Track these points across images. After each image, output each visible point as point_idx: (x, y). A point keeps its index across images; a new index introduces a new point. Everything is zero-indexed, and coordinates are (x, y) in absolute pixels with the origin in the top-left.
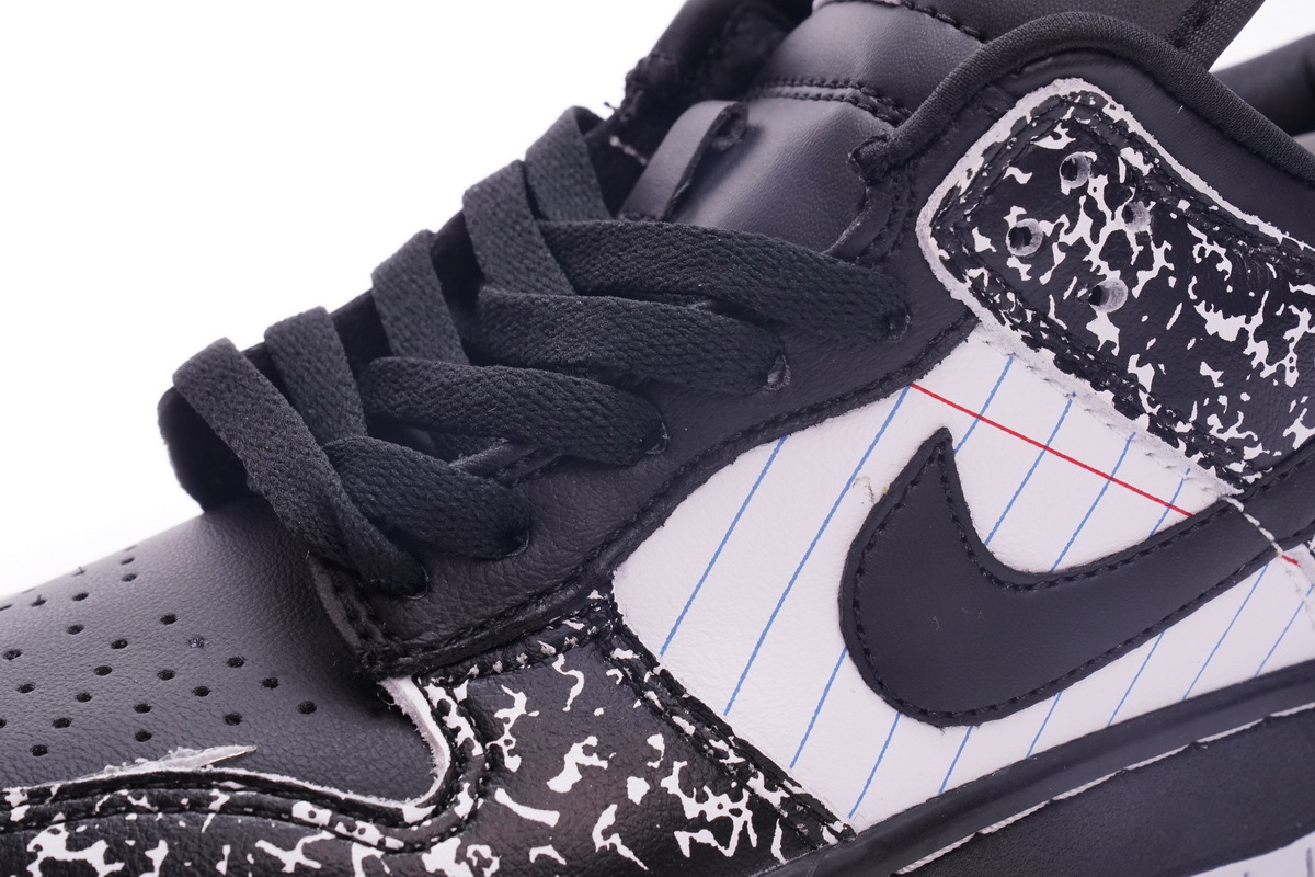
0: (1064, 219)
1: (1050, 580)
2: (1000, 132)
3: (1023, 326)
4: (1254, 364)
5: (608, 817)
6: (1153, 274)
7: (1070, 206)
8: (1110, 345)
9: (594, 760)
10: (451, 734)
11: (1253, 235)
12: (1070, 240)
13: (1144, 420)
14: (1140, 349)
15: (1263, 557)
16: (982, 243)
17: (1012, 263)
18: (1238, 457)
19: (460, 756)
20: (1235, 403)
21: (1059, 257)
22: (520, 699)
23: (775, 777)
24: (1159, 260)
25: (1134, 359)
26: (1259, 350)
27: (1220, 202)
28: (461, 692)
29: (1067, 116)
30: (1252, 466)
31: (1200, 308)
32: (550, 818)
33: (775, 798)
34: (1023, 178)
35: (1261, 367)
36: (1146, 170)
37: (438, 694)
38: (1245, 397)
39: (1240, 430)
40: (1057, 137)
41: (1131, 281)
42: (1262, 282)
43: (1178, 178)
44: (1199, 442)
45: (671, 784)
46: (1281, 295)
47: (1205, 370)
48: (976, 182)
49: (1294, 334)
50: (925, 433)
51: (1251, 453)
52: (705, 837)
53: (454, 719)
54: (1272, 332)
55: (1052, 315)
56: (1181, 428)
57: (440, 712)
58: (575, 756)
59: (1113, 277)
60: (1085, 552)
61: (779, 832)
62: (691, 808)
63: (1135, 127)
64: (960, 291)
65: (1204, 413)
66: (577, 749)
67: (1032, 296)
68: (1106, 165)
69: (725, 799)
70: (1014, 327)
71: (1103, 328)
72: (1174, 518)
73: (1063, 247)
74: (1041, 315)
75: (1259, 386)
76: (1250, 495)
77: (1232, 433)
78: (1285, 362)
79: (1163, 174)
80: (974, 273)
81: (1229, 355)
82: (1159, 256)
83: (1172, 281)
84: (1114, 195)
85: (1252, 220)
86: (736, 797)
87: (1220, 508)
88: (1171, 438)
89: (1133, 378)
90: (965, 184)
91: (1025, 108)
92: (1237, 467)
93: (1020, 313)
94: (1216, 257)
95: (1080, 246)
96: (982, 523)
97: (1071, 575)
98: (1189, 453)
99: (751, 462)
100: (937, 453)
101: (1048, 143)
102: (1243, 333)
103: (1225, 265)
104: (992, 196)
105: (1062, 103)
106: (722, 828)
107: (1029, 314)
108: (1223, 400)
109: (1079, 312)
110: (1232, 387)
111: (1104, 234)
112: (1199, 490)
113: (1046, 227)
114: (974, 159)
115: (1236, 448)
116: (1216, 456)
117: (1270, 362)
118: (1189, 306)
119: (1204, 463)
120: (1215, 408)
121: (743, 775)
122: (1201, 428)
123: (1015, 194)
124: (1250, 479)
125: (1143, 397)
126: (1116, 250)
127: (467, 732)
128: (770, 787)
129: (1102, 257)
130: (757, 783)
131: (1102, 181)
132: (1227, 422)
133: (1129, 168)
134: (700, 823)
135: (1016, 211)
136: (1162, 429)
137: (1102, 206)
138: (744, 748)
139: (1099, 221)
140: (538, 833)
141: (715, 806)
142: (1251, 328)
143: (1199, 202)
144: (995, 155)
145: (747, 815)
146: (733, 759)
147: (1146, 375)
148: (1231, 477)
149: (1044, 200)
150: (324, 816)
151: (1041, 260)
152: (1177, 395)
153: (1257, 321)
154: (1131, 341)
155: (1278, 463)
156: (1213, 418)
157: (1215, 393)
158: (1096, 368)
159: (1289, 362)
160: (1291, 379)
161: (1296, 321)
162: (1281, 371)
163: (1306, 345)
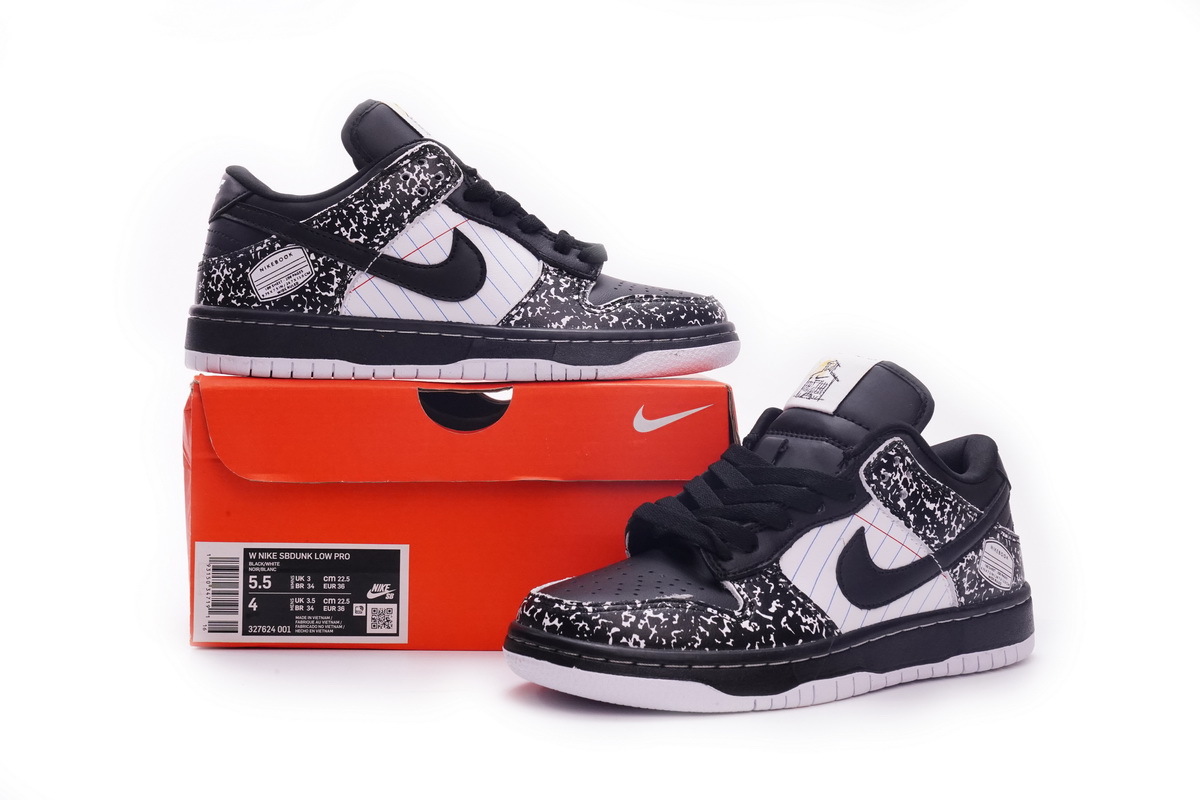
0: (894, 473)
1: (887, 571)
2: (880, 450)
3: (883, 501)
4: (937, 517)
5: (784, 619)
6: (914, 489)
7: (895, 470)
8: (903, 508)
9: (779, 605)
10: (742, 596)
11: (935, 483)
12: (895, 479)
14: (910, 510)
16: (875, 477)
17: (882, 483)
18: (934, 543)
19: (745, 601)
20: (933, 527)
21: (892, 483)
22: (759, 589)
23: (823, 615)
24: (915, 487)
25: (909, 512)
26: (938, 513)
28: (743, 586)
29: (895, 447)
30: (937, 546)
31: (925, 501)
32: (771, 618)
33: (823, 621)
34: (885, 462)
35: (939, 518)
36: (911, 463)
37: (737, 586)
38: (935, 526)
39: (934, 535)
40: (893, 452)
41: (909, 491)
42: (939, 495)
43: (919, 467)
44: (924, 536)
45: (799, 613)
46: (943, 500)
47: (926, 517)
48: (874, 462)
49: (946, 510)
50: (858, 527)
51: (936, 542)
52: (807, 627)
53: (742, 592)
54: (941, 508)
55: (890, 499)
56: (920, 532)
57: (739, 590)
58: (774, 604)
59: (904, 490)
60: (896, 565)
61: (824, 629)
62: (804, 620)
63: (909, 451)
64: (869, 489)
65: (926, 529)
66: (774, 602)
67: (885, 493)
68: (902, 461)
69: (811, 619)
70: (881, 501)
71: (902, 504)
72: (918, 558)
73: (893, 481)
74: (887, 499)
75: (938, 523)
76: (936, 554)
77: (932, 536)
79: (914, 465)
80: (872, 485)
81: (931, 513)
82: (914, 485)
83: (918, 492)
84: (904, 468)
85: (935, 480)
86: (814, 619)
87: (928, 557)
88: (918, 535)
89: (909, 518)
91: (887, 443)
92: (933, 546)
93: (882, 497)
94: (927, 488)
95: (897, 482)
96: (871, 555)
98: (920, 540)
99: (814, 532)
100: (861, 533)
101: (891, 453)
102: (935, 509)
103: (929, 490)
104: (877, 467)
105: (895, 443)
106: (811, 626)
107: (884, 497)
108: (930, 526)
109: (896, 498)
110: (932, 523)
111: (902, 478)
112: (922, 550)
113: (890, 475)
114: (874, 456)
115: (933, 539)
116: (929, 541)
117: (941, 517)
118: (921, 500)
119: (926, 543)
120: (928, 528)
121: (816, 614)
122: (925, 533)
123: (883, 466)
124: (937, 549)
125: (911, 523)
126: (905, 483)
127: (746, 596)
128: (822, 618)
129: (902, 484)
130: (819, 616)
131: (901, 465)
132: (931, 532)
133: (908, 462)
134: (806, 624)
135: (883, 470)
136: (915, 531)
137: (902, 471)
138: (816, 606)
139: (901, 475)
140: (769, 622)
142: (936, 507)
143: (923, 473)
144: (879, 455)
145: (817, 624)
146: (813, 609)
147: (912, 517)
148: (932, 549)
149: (891, 468)
150: (715, 612)
151: (888, 483)
152: (919, 523)
153: (938, 505)
154: (908, 508)
155: (943, 546)
156: (928, 531)
157: (928, 524)
158: (900, 514)
159: (945, 517)
160: (946, 523)
161: (946, 507)
162: (943, 520)
163: (949, 514)
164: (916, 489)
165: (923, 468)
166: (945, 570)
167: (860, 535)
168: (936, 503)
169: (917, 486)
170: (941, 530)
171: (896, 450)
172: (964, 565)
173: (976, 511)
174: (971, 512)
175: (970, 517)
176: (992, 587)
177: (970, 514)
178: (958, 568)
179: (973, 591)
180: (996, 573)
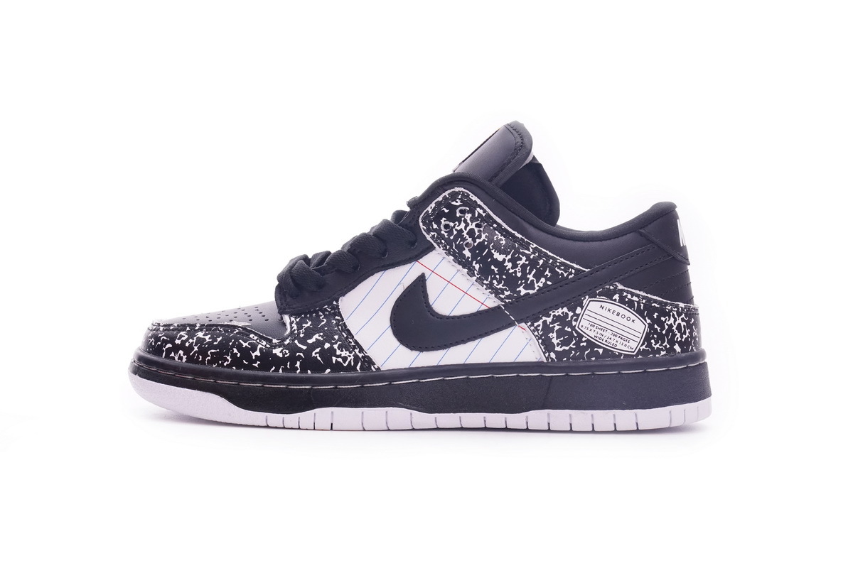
0: (457, 223)
1: (448, 318)
2: (440, 199)
3: (446, 249)
4: (507, 268)
5: (318, 350)
6: (481, 240)
7: (459, 220)
8: (468, 258)
9: (320, 338)
10: (292, 328)
11: (513, 236)
12: (459, 228)
13: (475, 278)
14: (476, 260)
15: (511, 324)
16: (435, 226)
17: (443, 232)
18: (503, 294)
19: (292, 332)
20: (501, 278)
21: (455, 232)
22: (310, 323)
23: (361, 350)
25: (474, 262)
26: (509, 265)
27: (505, 225)
28: (298, 320)
29: (460, 197)
30: (508, 297)
31: (493, 251)
32: (304, 348)
33: (360, 355)
34: (446, 211)
35: (509, 269)
36: (484, 215)
37: (293, 319)
38: (504, 277)
39: (503, 286)
40: (457, 202)
41: (475, 241)
42: (513, 247)
43: (492, 218)
44: (490, 286)
45: (336, 346)
46: (517, 251)
47: (493, 267)
48: (434, 210)
49: (521, 263)
50: (419, 274)
51: (507, 293)
52: (340, 360)
53: (294, 325)
54: (514, 261)
55: (454, 248)
56: (485, 282)
57: (291, 323)
58: (316, 336)
59: (470, 240)
60: (458, 312)
61: (360, 364)
62: (338, 352)
63: (479, 202)
64: (428, 237)
65: (492, 279)
66: (317, 335)
67: (449, 242)
68: (472, 212)
69: (348, 352)
70: (444, 249)
71: (467, 253)
72: (483, 308)
73: (456, 230)
74: (451, 247)
75: (508, 274)
76: (506, 305)
77: (500, 286)
78: (517, 269)
79: (488, 215)
80: (433, 234)
81: (500, 265)
83: (486, 243)
84: (473, 219)
85: (513, 232)
86: (351, 353)
87: (498, 307)
88: (482, 284)
89: (474, 267)
90: (430, 211)
91: (446, 193)
92: (502, 296)
93: (445, 246)
94: (501, 240)
95: (461, 231)
96: (431, 300)
97: (454, 317)
98: (486, 289)
101: (454, 203)
102: (504, 260)
103: (504, 242)
104: (438, 216)
105: (457, 193)
106: (345, 359)
107: (448, 247)
108: (498, 276)
109: (461, 248)
110: (500, 273)
111: (468, 228)
112: (492, 302)
113: (452, 224)
114: (433, 205)
115: (502, 291)
116: (497, 292)
117: (512, 268)
118: (490, 250)
119: (493, 293)
120: (495, 278)
121: (354, 348)
122: (491, 283)
123: (444, 215)
124: (507, 301)
125: (476, 272)
126: (471, 233)
127: (295, 327)
128: (360, 352)
129: (467, 234)
130: (357, 351)
131: (470, 215)
132: (499, 283)
133: (479, 213)
134: (339, 356)
135: (444, 219)
136: (480, 281)
137: (469, 221)
138: (356, 342)
139: (467, 225)
140: (300, 350)
141: (345, 353)
142: (507, 259)
143: (499, 225)
144: (439, 204)
145: (352, 357)
146: (353, 344)
147: (477, 267)
148: (502, 300)
149: (451, 217)
150: (256, 338)
151: (450, 233)
152: (485, 273)
153: (509, 257)
154: (474, 257)
155: (516, 298)
156: (495, 281)
157: (495, 274)
158: (465, 263)
159: (518, 269)
160: (519, 275)
161: (521, 259)
162: (515, 272)
163: (524, 266)
164: (484, 240)
165: (499, 220)
166: (519, 322)
167: (421, 281)
168: (507, 254)
169: (486, 237)
170: (512, 282)
171: (462, 200)
172: (549, 320)
173: (573, 268)
174: (563, 268)
175: (560, 272)
176: (600, 347)
177: (561, 270)
178: (540, 322)
179: (567, 348)
180: (608, 334)
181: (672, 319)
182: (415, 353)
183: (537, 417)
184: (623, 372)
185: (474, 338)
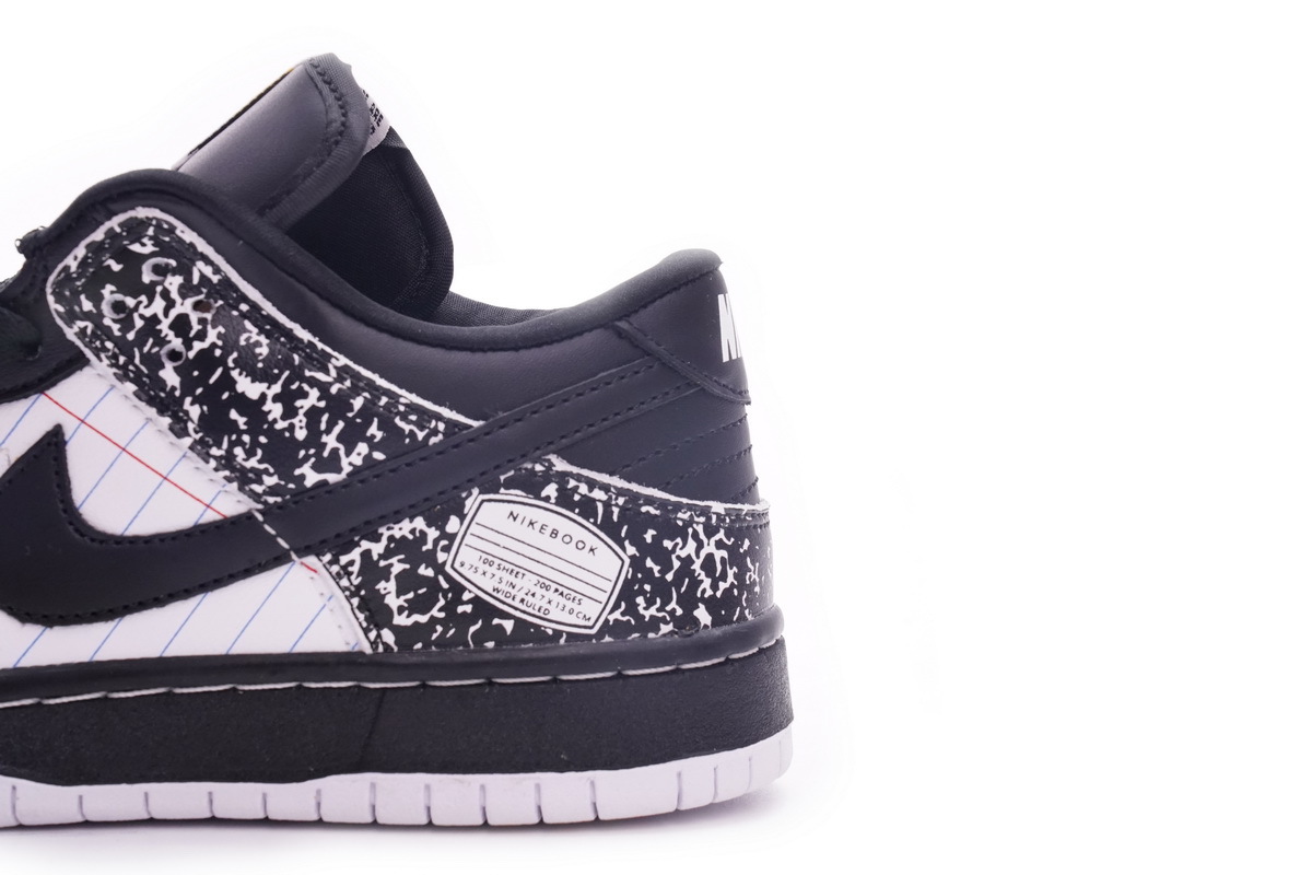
0: (143, 298)
1: (120, 540)
2: (98, 235)
3: (115, 365)
4: (270, 418)
6: (205, 345)
7: (149, 291)
8: (174, 388)
11: (289, 334)
12: (148, 313)
13: (187, 441)
14: (192, 393)
15: (280, 559)
16: (87, 306)
17: (107, 322)
18: (261, 482)
20: (255, 444)
21: (139, 323)
25: (188, 400)
26: (275, 410)
27: (269, 308)
29: (151, 231)
30: (272, 491)
31: (235, 374)
34: (116, 267)
35: (275, 421)
36: (215, 279)
38: (263, 440)
39: (260, 462)
40: (143, 245)
41: (189, 347)
42: (288, 363)
43: (236, 289)
44: (227, 462)
46: (297, 374)
47: (234, 415)
48: (83, 264)
49: (304, 404)
50: (48, 427)
51: (270, 481)
54: (288, 399)
55: (137, 361)
56: (214, 451)
59: (176, 343)
60: (144, 527)
63: (202, 246)
64: (70, 333)
65: (232, 445)
67: (124, 347)
68: (184, 270)
70: (112, 366)
71: (170, 376)
72: (210, 517)
73: (142, 316)
74: (131, 359)
75: (272, 433)
76: (268, 511)
77: (253, 463)
78: (295, 421)
79: (226, 282)
80: (81, 324)
81: (253, 409)
83: (218, 353)
84: (185, 290)
85: (289, 324)
87: (249, 516)
88: (206, 457)
89: (187, 413)
90: (74, 266)
91: (114, 223)
92: (258, 489)
93: (115, 356)
94: (258, 344)
95: (154, 320)
96: (78, 494)
97: (135, 540)
98: (216, 470)
101: (136, 248)
102: (263, 397)
103: (265, 350)
104: (94, 279)
105: (146, 223)
107: (122, 359)
108: (246, 438)
109: (154, 363)
110: (254, 430)
111: (173, 313)
112: (232, 503)
113: (130, 302)
114: (80, 251)
115: (258, 476)
116: (244, 478)
117: (284, 417)
118: (227, 370)
119: (229, 480)
120: (240, 442)
122: (230, 456)
123: (110, 276)
124: (271, 500)
125: (191, 426)
126: (181, 325)
129: (171, 327)
131: (178, 280)
132: (250, 454)
133: (203, 277)
135: (109, 288)
136: (201, 449)
137: (174, 295)
139: (170, 304)
142: (270, 394)
143: (254, 307)
144: (96, 249)
147: (195, 412)
148: (256, 497)
149: (130, 283)
151: (127, 324)
152: (214, 428)
153: (277, 388)
154: (188, 388)
155: (294, 493)
156: (238, 451)
157: (240, 433)
158: (165, 403)
159: (300, 421)
160: (301, 434)
161: (305, 395)
162: (291, 428)
163: (313, 414)
164: (214, 346)
165: (253, 294)
166: (303, 551)
167: (52, 446)
168: (272, 380)
169: (219, 336)
170: (282, 453)
171: (156, 240)
172: (377, 549)
173: (439, 418)
174: (413, 418)
175: (407, 428)
176: (507, 616)
177: (410, 422)
178: (355, 555)
179: (423, 619)
180: (527, 583)
181: (692, 545)
182: (32, 630)
183: (344, 792)
184: (565, 677)
185: (187, 593)
